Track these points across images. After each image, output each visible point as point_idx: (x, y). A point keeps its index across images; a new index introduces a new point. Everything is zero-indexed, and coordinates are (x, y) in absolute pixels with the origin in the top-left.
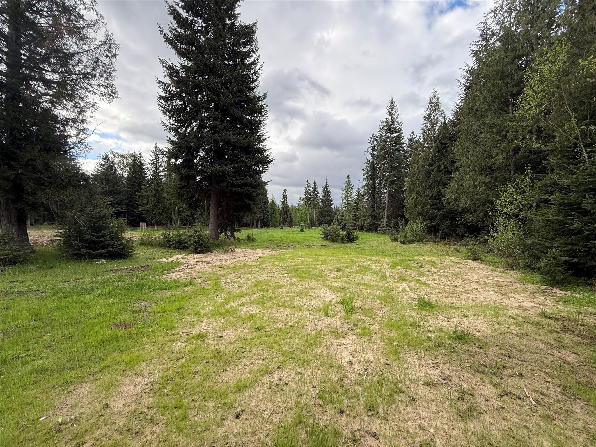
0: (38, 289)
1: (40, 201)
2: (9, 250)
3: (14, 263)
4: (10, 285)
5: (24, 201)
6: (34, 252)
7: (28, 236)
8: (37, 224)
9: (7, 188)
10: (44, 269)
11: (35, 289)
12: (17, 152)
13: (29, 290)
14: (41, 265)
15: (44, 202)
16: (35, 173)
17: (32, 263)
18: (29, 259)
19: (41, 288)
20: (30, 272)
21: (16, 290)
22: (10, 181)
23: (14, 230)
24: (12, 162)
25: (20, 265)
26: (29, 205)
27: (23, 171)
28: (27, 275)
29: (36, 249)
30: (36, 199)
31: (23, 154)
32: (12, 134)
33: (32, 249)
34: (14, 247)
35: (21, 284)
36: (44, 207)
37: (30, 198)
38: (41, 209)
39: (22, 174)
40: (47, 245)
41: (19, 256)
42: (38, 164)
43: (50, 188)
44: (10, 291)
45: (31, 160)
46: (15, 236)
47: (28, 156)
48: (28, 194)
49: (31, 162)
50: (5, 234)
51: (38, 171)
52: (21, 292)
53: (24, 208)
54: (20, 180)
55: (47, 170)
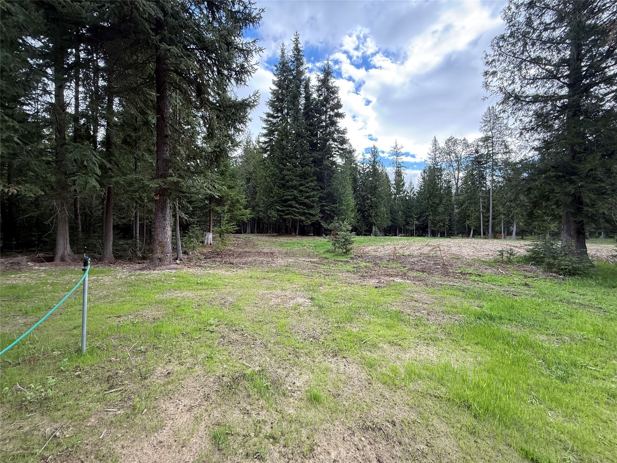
0: (600, 306)
1: (601, 211)
2: (569, 261)
3: (574, 274)
4: (572, 295)
5: (583, 213)
6: (593, 266)
7: (586, 248)
8: (592, 237)
9: (568, 203)
10: (606, 287)
11: (596, 306)
12: (577, 166)
13: (590, 305)
14: (601, 281)
15: (606, 212)
16: (595, 183)
17: (592, 278)
18: (588, 273)
19: (604, 306)
20: (589, 286)
21: (577, 301)
22: (571, 195)
23: (573, 242)
24: (572, 177)
25: (579, 278)
26: (589, 217)
27: (582, 183)
28: (587, 289)
29: (595, 263)
30: (596, 211)
31: (583, 166)
32: (573, 150)
33: (591, 262)
34: (574, 259)
35: (582, 297)
36: (605, 218)
37: (590, 210)
38: (602, 220)
39: (582, 186)
40: (607, 260)
41: (578, 268)
42: (600, 173)
43: (613, 197)
44: (572, 300)
45: (591, 170)
46: (574, 248)
47: (589, 166)
48: (587, 206)
49: (591, 172)
50: (565, 246)
51: (599, 181)
52: (582, 305)
53: (582, 221)
54: (580, 192)
55: (608, 177)
